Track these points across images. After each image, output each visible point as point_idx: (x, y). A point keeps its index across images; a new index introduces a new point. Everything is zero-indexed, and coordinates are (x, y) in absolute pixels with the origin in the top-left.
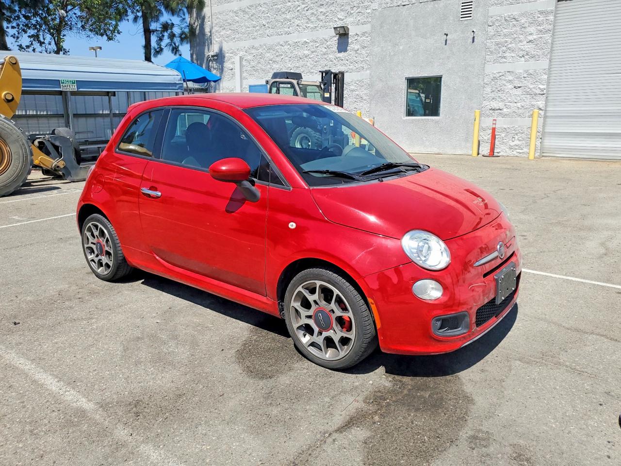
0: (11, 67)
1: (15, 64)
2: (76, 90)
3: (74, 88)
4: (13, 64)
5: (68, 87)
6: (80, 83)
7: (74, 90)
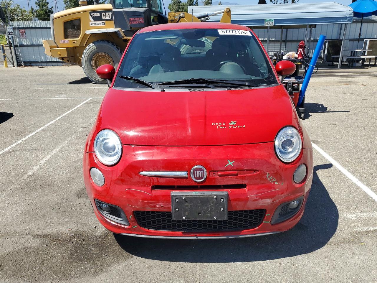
0: (226, 13)
1: (229, 12)
2: (273, 25)
3: (272, 24)
4: (228, 12)
5: (269, 24)
6: (276, 21)
7: (272, 25)
